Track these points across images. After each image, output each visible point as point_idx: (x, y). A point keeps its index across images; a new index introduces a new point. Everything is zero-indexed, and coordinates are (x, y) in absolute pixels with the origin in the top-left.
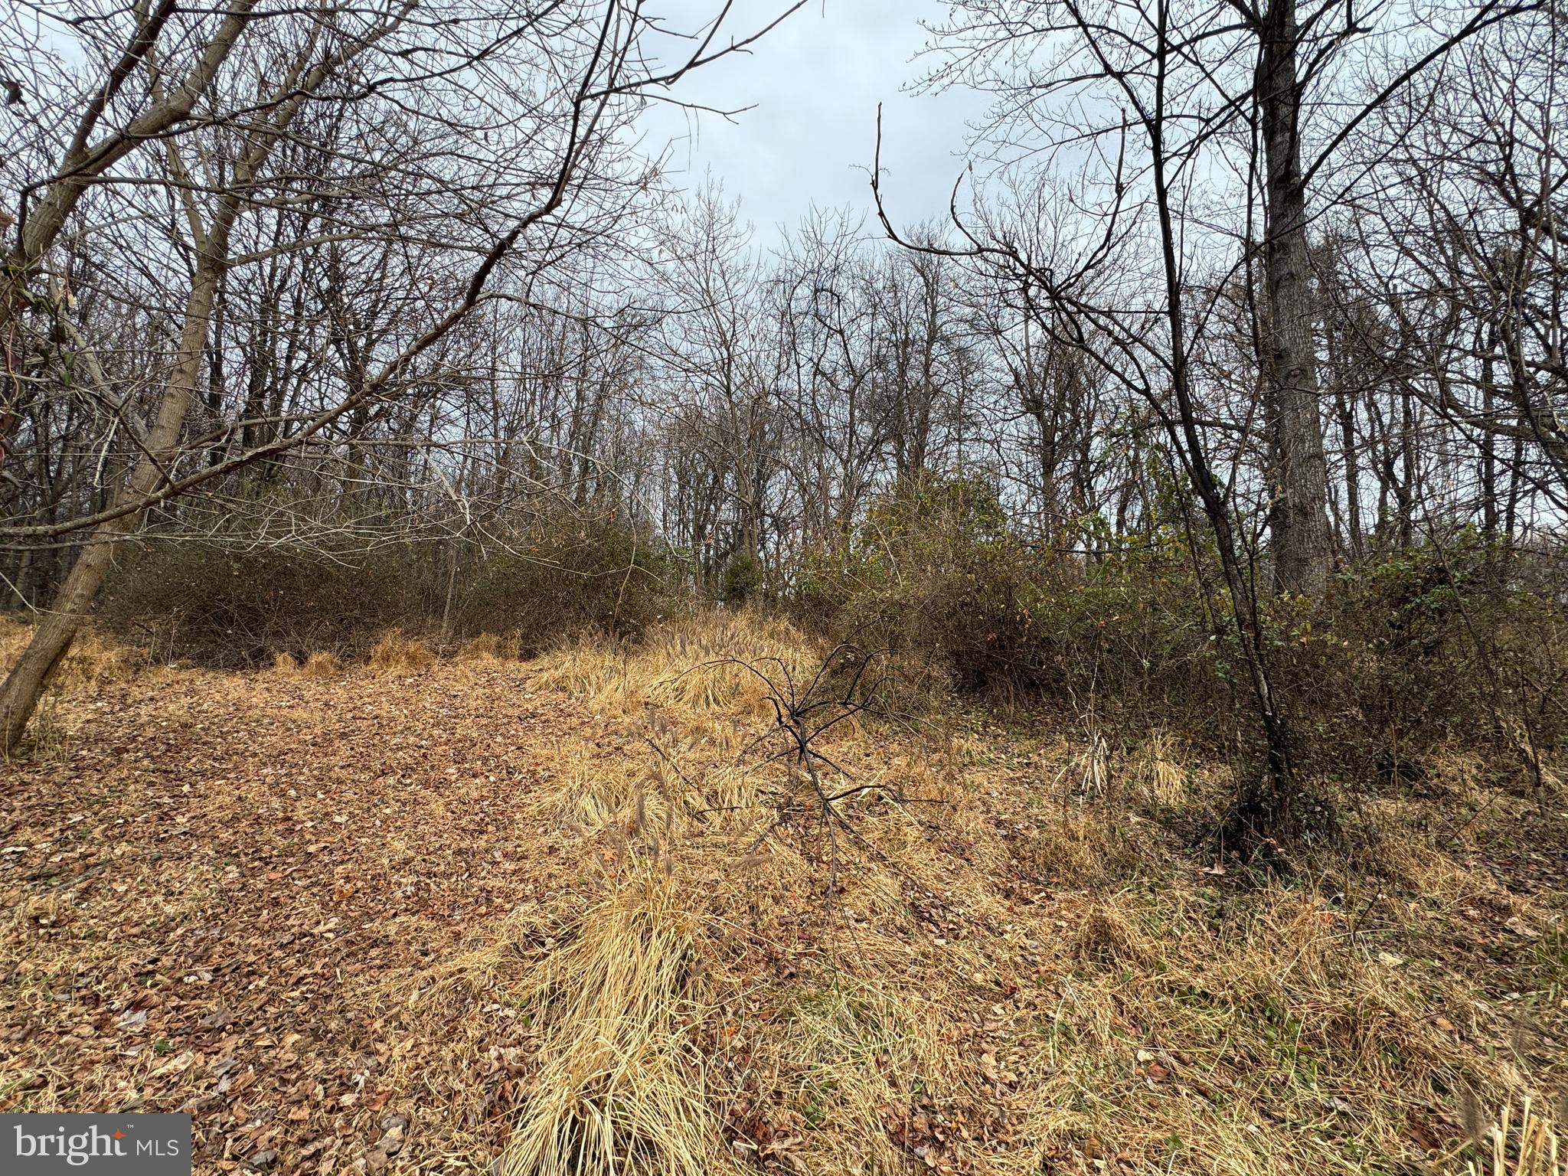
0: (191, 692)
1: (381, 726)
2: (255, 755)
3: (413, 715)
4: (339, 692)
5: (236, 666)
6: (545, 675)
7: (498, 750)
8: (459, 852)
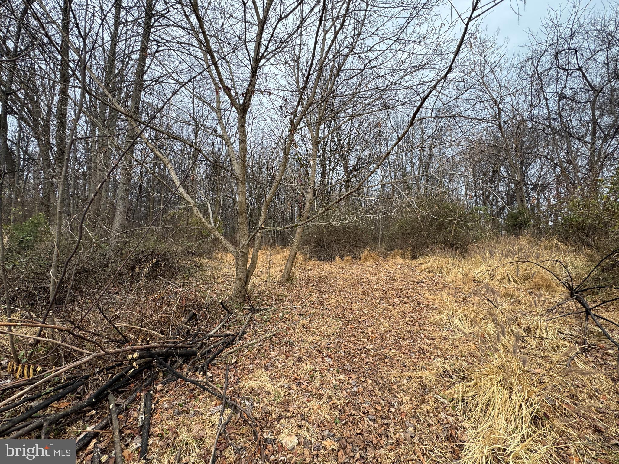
0: (318, 268)
1: (369, 282)
2: (337, 288)
3: (378, 278)
4: (354, 270)
5: (326, 260)
6: (424, 266)
7: (412, 294)
8: (407, 331)
